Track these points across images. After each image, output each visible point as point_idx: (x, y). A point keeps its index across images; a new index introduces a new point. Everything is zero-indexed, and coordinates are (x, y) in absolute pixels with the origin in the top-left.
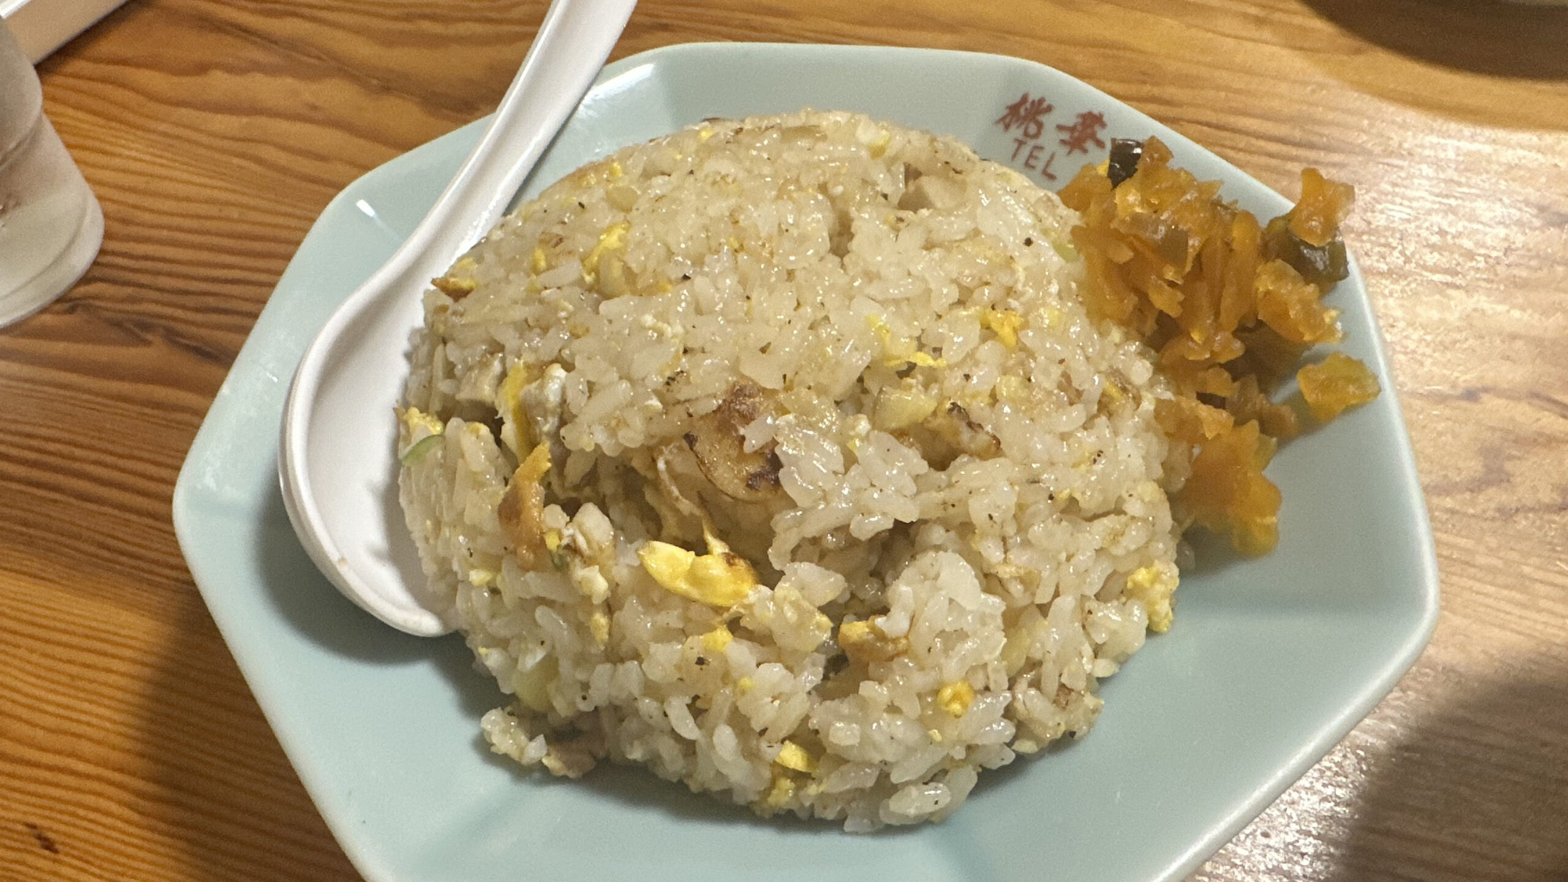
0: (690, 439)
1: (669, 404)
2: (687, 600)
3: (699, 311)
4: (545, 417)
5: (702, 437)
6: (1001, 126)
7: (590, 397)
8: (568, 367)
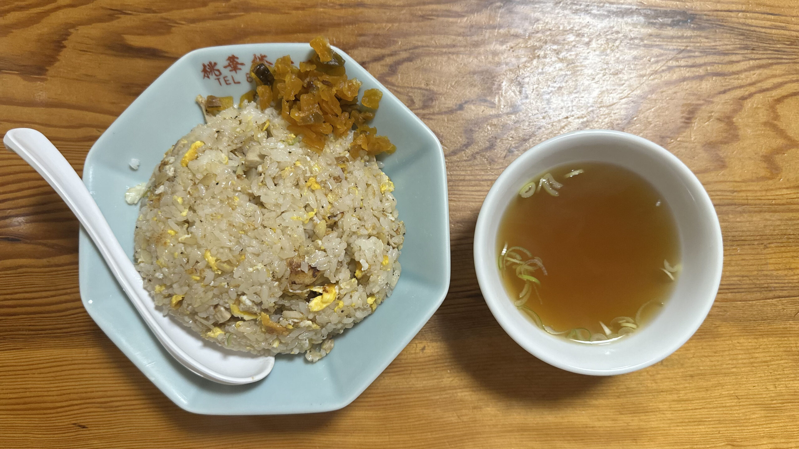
0: (294, 283)
1: (279, 280)
2: (328, 307)
3: (258, 255)
4: (253, 308)
5: (295, 280)
6: (206, 78)
7: (259, 296)
8: (244, 294)
